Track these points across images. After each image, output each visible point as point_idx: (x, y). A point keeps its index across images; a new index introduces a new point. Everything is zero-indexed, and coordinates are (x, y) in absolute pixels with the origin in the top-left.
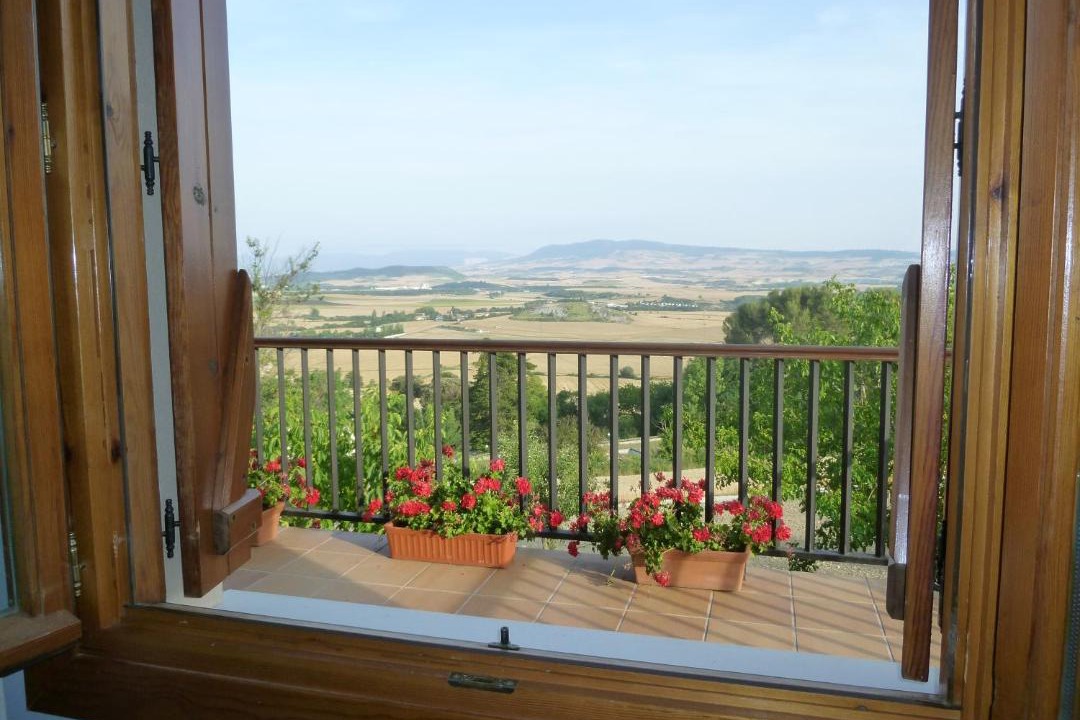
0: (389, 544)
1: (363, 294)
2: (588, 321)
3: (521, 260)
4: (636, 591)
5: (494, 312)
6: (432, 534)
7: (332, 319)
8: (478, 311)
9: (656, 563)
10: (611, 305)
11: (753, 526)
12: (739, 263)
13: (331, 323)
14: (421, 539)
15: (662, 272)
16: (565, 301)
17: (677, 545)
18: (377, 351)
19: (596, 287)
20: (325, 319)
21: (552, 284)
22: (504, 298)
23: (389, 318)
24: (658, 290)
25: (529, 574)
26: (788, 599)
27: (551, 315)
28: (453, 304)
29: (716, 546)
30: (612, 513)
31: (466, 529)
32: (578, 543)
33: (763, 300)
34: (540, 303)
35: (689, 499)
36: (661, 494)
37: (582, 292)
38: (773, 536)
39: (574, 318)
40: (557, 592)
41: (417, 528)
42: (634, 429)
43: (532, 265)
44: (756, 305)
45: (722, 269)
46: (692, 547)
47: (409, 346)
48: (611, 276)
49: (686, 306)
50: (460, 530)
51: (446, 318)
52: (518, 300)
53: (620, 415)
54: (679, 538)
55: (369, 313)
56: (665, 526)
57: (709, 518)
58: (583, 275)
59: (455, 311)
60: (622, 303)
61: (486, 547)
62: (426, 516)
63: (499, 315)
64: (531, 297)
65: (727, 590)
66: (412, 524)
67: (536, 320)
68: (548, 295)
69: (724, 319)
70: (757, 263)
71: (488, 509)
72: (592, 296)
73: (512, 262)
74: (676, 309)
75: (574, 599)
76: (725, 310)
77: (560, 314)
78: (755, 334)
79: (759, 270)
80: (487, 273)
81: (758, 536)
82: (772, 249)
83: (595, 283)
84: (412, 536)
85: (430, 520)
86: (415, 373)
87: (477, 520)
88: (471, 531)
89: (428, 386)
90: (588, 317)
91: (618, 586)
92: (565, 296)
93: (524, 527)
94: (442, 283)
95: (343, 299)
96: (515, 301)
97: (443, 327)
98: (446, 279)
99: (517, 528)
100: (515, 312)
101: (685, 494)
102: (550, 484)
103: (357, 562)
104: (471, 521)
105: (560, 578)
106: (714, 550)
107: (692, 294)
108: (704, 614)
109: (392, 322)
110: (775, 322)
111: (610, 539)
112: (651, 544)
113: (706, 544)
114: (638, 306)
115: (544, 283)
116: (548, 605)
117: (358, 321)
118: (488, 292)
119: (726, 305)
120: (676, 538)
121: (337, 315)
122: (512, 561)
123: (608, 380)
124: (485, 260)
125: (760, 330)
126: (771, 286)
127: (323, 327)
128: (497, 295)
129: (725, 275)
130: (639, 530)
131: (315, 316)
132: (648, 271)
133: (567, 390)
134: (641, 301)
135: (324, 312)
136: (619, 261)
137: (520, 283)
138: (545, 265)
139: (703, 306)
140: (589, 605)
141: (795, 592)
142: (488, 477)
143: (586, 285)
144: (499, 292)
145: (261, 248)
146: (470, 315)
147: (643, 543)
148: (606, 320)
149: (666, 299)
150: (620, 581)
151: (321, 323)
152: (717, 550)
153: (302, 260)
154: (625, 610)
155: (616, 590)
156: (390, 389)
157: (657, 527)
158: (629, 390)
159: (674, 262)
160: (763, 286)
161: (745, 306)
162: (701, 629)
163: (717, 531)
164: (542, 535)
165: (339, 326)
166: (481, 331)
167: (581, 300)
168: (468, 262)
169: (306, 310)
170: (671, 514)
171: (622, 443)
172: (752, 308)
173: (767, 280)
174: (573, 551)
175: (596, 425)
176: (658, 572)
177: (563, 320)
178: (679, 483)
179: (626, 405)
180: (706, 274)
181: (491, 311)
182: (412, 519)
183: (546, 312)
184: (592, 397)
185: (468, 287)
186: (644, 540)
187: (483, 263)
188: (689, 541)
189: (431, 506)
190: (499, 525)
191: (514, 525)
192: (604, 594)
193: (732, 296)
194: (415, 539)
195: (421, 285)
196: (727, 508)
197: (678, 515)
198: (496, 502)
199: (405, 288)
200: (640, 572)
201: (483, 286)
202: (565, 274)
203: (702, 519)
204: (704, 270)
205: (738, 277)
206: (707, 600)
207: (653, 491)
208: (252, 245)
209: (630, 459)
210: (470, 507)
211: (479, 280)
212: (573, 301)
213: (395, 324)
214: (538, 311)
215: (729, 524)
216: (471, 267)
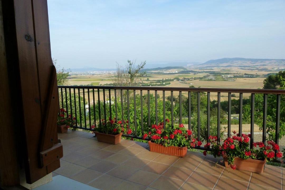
0: (149, 147)
1: (160, 74)
2: (222, 81)
3: (202, 64)
4: (225, 170)
5: (195, 79)
6: (161, 145)
7: (152, 81)
8: (191, 78)
9: (232, 161)
10: (229, 76)
11: (267, 152)
12: (269, 63)
13: (152, 82)
14: (158, 146)
15: (244, 66)
16: (215, 75)
17: (239, 156)
18: (147, 91)
19: (224, 71)
20: (150, 81)
21: (211, 71)
22: (198, 75)
23: (166, 80)
24: (243, 72)
25: (190, 160)
26: (280, 178)
27: (211, 79)
28: (184, 77)
29: (253, 157)
30: (218, 143)
31: (171, 145)
32: (207, 152)
33: (277, 74)
34: (208, 76)
35: (244, 141)
36: (234, 138)
37: (220, 73)
38: (276, 156)
39: (217, 80)
40: (198, 167)
41: (157, 143)
42: (235, 111)
43: (206, 66)
44: (274, 76)
45: (264, 65)
46: (245, 157)
47: (172, 89)
48: (229, 68)
49: (252, 76)
50: (169, 145)
51: (182, 80)
52: (202, 75)
53: (231, 107)
54: (240, 154)
55: (162, 79)
56: (235, 149)
57: (251, 147)
58: (220, 68)
59: (185, 79)
60: (232, 76)
61: (177, 150)
62: (160, 140)
63: (196, 79)
64: (205, 74)
65: (257, 173)
66: (156, 142)
67: (207, 81)
68: (210, 74)
69: (264, 80)
70: (275, 63)
71: (178, 139)
72: (223, 74)
73: (200, 65)
74: (248, 77)
75: (204, 170)
76: (264, 77)
77: (214, 79)
78: (274, 84)
79: (275, 65)
80: (193, 68)
81: (269, 156)
82: (280, 59)
83: (224, 70)
84: (156, 145)
85: (161, 141)
86: (174, 95)
87: (175, 142)
88: (173, 145)
89: (176, 98)
90: (222, 80)
91: (218, 167)
92: (216, 74)
93: (189, 145)
94: (181, 71)
95: (154, 76)
96: (201, 76)
97: (181, 83)
98: (182, 70)
99: (187, 145)
100: (201, 78)
101: (243, 139)
102: (208, 127)
103: (140, 152)
104: (173, 142)
105: (200, 162)
106: (253, 158)
107: (253, 73)
108: (248, 181)
109: (168, 81)
110: (281, 81)
111: (216, 151)
112: (230, 155)
113: (250, 156)
114: (236, 76)
115: (209, 71)
116: (194, 172)
117: (159, 81)
118: (193, 73)
119: (265, 76)
120: (239, 153)
121: (154, 80)
122: (186, 155)
123: (228, 97)
124: (193, 65)
125: (275, 83)
126: (280, 70)
127: (150, 83)
128: (196, 74)
129: (265, 67)
130: (226, 150)
131: (148, 80)
132: (240, 66)
133: (215, 100)
134: (238, 75)
135: (150, 79)
136: (231, 64)
137: (202, 70)
138: (209, 66)
139: (257, 76)
140: (208, 173)
141: (283, 175)
142: (179, 129)
143: (221, 71)
144: (197, 73)
145: (131, 63)
146: (189, 79)
147: (227, 154)
148: (227, 81)
149: (246, 74)
150: (220, 165)
151: (149, 82)
152: (254, 159)
153: (141, 66)
154: (220, 176)
155: (217, 168)
156: (167, 99)
157: (232, 150)
158: (234, 100)
159: (248, 64)
160: (277, 70)
161: (271, 76)
162: (246, 187)
163: (254, 152)
164: (195, 148)
165: (154, 83)
166: (191, 84)
167: (220, 75)
168: (188, 65)
169: (146, 79)
170: (237, 145)
171: (232, 115)
172: (273, 76)
173: (278, 68)
174: (205, 154)
175: (224, 110)
176: (232, 164)
177: (214, 80)
178: (241, 135)
179: (233, 105)
180: (258, 67)
181: (194, 78)
182: (156, 140)
183: (210, 78)
184: (222, 102)
185: (188, 72)
186: (228, 153)
187: (192, 65)
188: (244, 155)
189: (161, 137)
190: (181, 144)
191: (186, 144)
192: (213, 169)
193: (266, 73)
194: (157, 146)
195: (175, 71)
196: (258, 144)
197: (240, 146)
198: (181, 137)
199: (171, 72)
200: (226, 163)
201: (192, 71)
202: (215, 68)
203: (249, 148)
204: (257, 66)
205: (269, 67)
206: (250, 176)
207: (231, 137)
208: (129, 62)
209: (233, 120)
210: (173, 138)
211: (191, 70)
212: (217, 75)
213: (168, 82)
214: (207, 78)
215: (259, 150)
216: (188, 67)
